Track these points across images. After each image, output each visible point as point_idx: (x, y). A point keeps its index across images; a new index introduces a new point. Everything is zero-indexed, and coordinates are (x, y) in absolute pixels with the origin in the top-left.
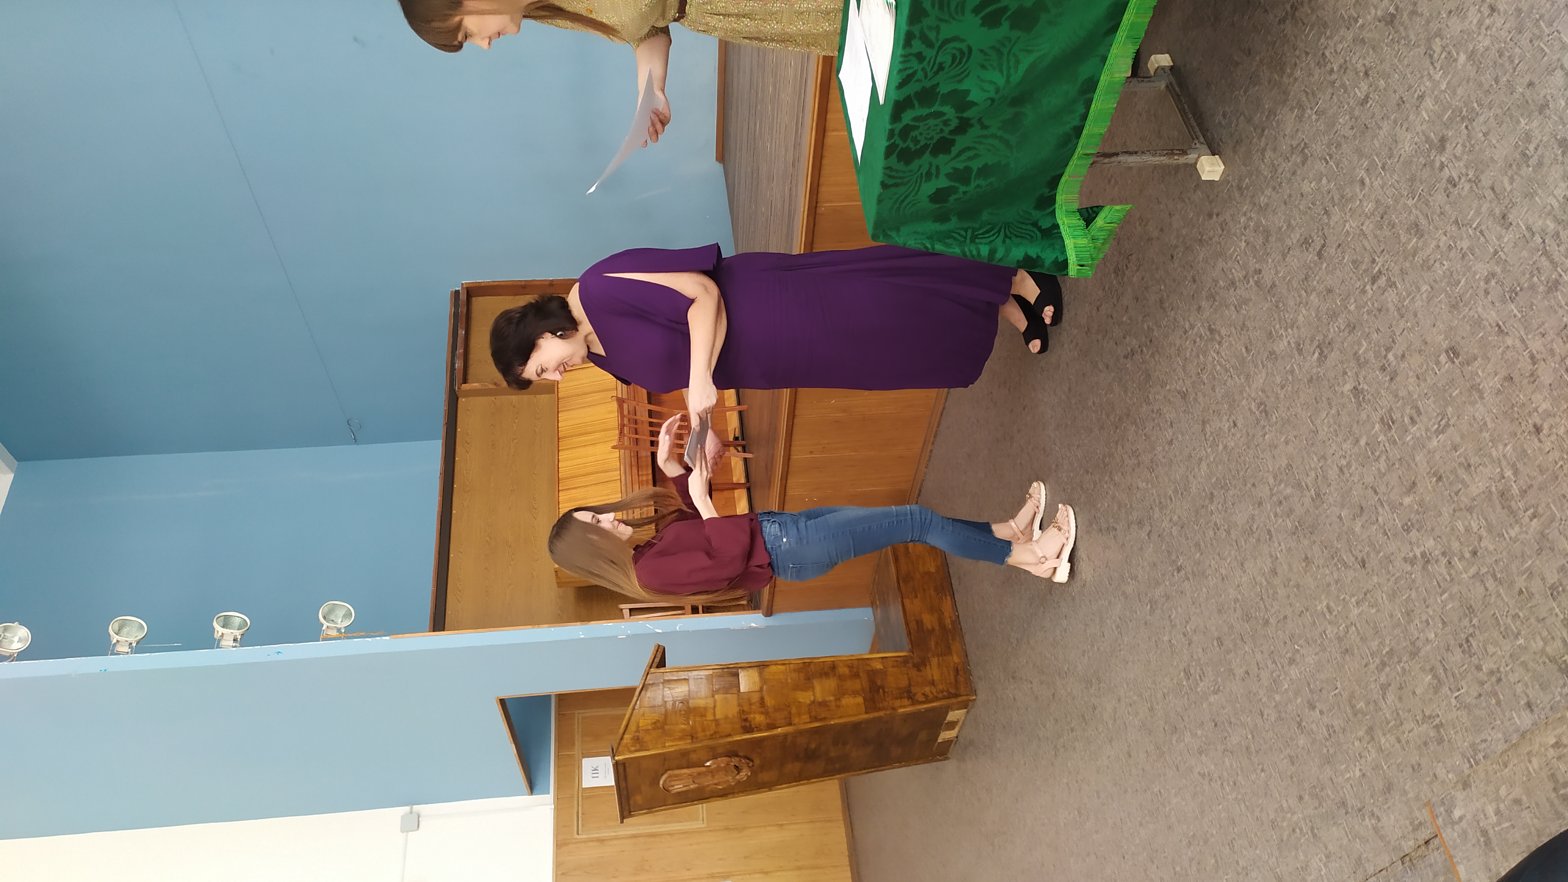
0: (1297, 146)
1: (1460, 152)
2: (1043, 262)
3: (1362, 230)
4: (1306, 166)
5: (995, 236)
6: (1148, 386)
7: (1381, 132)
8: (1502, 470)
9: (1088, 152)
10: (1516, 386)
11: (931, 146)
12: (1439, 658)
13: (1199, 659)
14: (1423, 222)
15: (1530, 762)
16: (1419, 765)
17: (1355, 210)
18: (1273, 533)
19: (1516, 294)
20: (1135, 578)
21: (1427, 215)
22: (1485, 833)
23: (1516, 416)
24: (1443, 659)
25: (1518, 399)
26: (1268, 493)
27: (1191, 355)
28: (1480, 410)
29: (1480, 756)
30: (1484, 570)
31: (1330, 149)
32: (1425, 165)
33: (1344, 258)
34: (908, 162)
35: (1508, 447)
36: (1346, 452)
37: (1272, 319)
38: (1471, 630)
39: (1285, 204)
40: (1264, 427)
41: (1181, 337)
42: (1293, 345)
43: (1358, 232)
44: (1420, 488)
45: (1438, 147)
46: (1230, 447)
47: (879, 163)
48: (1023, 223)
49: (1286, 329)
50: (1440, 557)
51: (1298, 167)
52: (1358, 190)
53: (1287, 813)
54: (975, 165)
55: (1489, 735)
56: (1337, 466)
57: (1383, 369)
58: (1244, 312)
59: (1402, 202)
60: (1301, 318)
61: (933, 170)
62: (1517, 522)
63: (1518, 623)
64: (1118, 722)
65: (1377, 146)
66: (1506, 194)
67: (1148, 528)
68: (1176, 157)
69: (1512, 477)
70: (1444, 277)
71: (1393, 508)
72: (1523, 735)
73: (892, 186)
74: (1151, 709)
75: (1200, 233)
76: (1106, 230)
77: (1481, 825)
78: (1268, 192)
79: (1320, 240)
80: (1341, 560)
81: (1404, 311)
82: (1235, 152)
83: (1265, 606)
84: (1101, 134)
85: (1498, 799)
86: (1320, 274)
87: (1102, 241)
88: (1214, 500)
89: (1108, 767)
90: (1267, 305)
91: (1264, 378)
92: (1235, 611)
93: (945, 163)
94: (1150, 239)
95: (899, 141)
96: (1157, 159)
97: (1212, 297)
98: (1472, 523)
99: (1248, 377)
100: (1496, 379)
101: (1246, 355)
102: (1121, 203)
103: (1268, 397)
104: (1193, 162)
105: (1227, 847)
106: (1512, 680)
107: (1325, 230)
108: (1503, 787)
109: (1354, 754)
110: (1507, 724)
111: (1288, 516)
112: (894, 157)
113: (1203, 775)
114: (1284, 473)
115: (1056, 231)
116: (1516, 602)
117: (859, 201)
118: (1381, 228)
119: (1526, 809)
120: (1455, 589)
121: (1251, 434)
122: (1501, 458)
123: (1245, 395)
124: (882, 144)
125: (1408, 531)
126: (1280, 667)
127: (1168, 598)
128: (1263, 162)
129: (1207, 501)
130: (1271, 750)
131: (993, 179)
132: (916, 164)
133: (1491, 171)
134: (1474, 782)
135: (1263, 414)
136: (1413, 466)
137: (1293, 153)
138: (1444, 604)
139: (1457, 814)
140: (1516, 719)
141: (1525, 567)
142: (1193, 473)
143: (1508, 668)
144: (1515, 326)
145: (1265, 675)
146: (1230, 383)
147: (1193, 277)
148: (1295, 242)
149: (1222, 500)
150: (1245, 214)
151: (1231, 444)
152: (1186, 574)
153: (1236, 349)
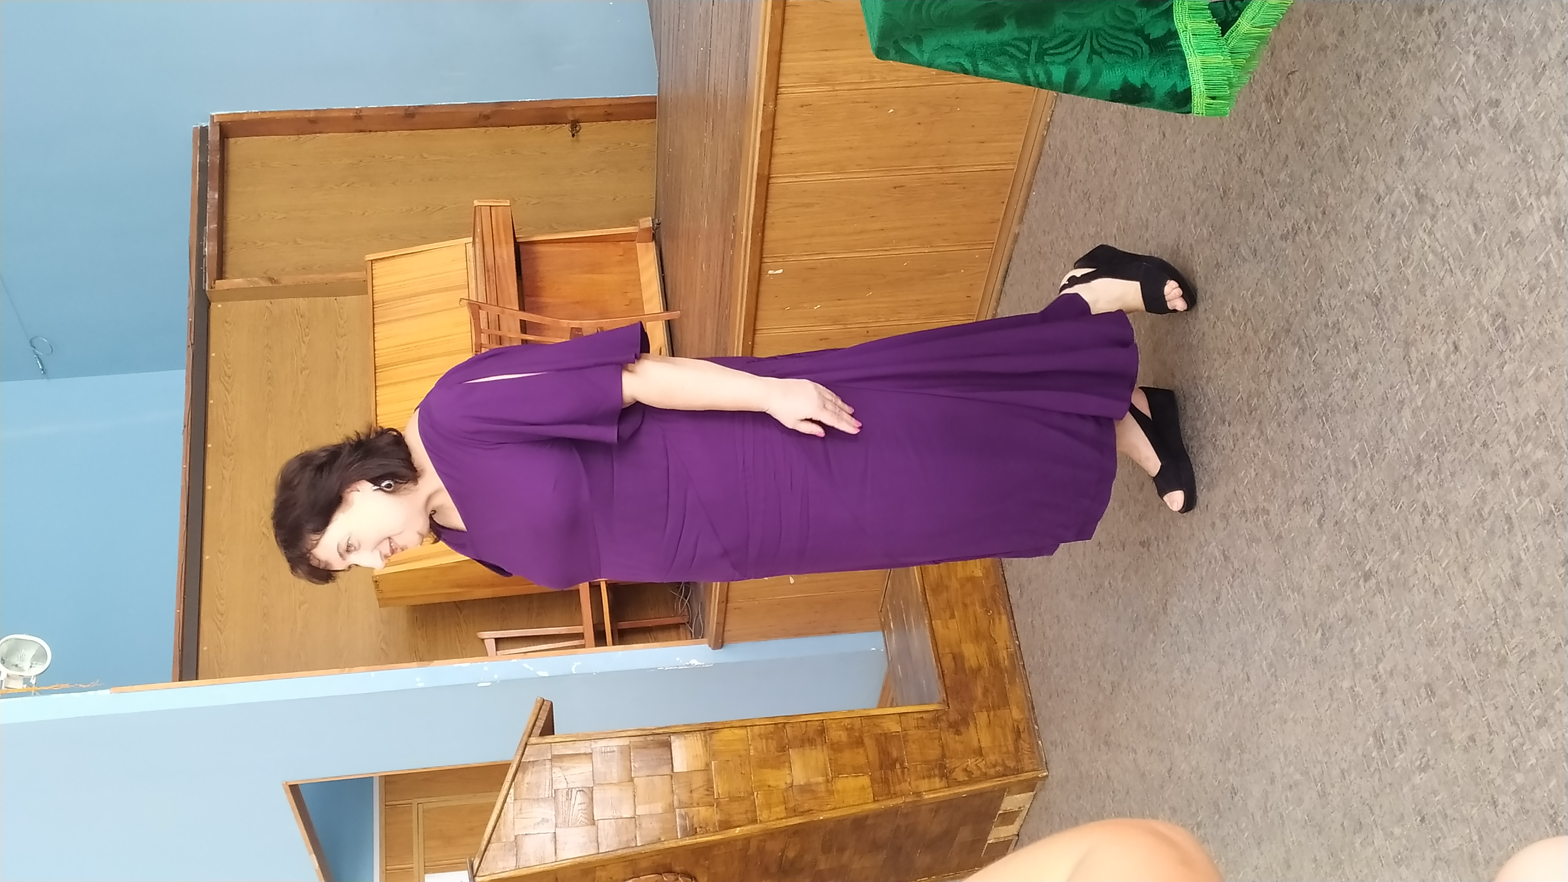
26: (1508, 458)
42: (1550, 222)
46: (1448, 385)
58: (1471, 167)
64: (1270, 815)
74: (1323, 795)
88: (1424, 468)
92: (1454, 643)
99: (1477, 273)
101: (1474, 237)
103: (1508, 305)
121: (1481, 364)
145: (1499, 743)
146: (1449, 281)
147: (1391, 111)
148: (1553, 54)
149: (1434, 468)
150: (1475, 11)
151: (1450, 379)
152: (1378, 583)
153: (1459, 227)
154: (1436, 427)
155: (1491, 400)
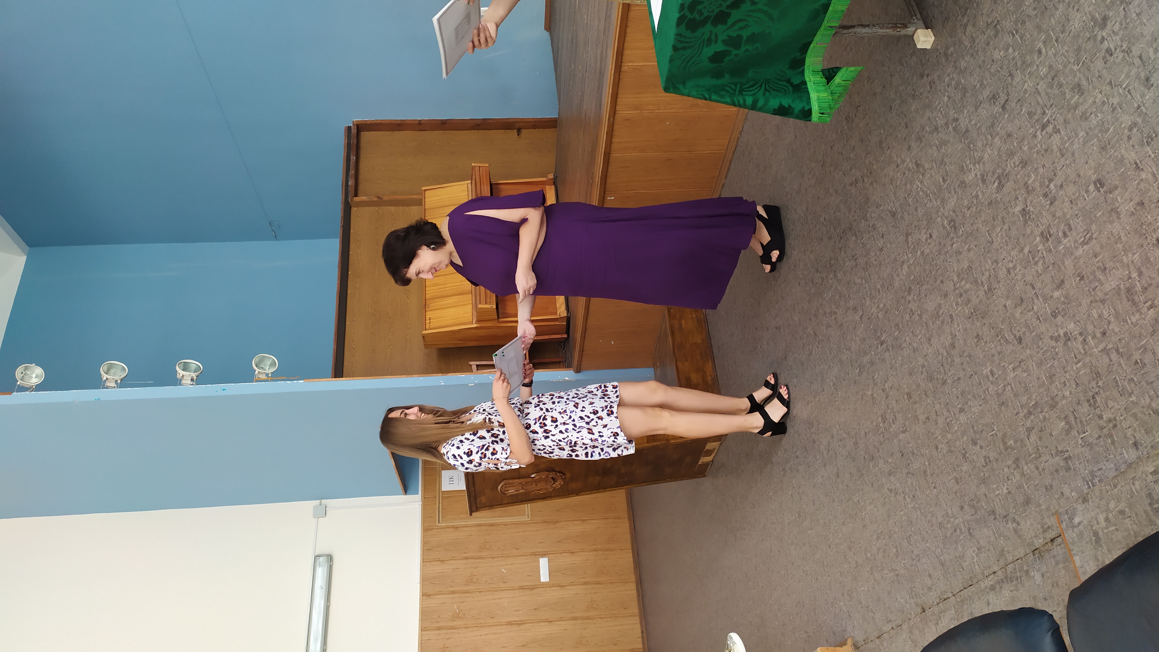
0: (991, 23)
1: (1118, 28)
2: (793, 110)
3: (1037, 89)
4: (997, 39)
5: (758, 90)
6: (866, 207)
7: (1057, 13)
8: (1130, 272)
9: (832, 25)
10: (1146, 209)
11: (712, 17)
12: (1072, 410)
13: (893, 408)
14: (1084, 83)
15: (1134, 484)
16: (1051, 486)
17: (1033, 74)
18: (954, 317)
19: (1152, 140)
20: (849, 349)
21: (1088, 78)
22: (1096, 534)
23: (1144, 231)
24: (1074, 410)
25: (1146, 220)
26: (953, 288)
27: (900, 184)
28: (1116, 228)
29: (1096, 480)
30: (1110, 346)
31: (1016, 25)
32: (1089, 38)
33: (1021, 110)
34: (694, 31)
35: (1136, 256)
36: (1013, 258)
37: (964, 156)
38: (1097, 390)
39: (980, 67)
40: (953, 238)
41: (894, 170)
42: (979, 177)
43: (1034, 90)
44: (1067, 285)
45: (1101, 25)
46: (926, 253)
47: (672, 31)
48: (779, 80)
49: (974, 165)
50: (1078, 336)
51: (992, 39)
52: (1036, 58)
53: (951, 518)
54: (745, 33)
55: (1105, 465)
56: (1006, 268)
57: (1045, 195)
58: (943, 150)
59: (1069, 68)
60: (986, 156)
61: (713, 37)
62: (1138, 311)
63: (1133, 385)
64: (830, 452)
65: (1053, 23)
66: (1151, 62)
67: (860, 313)
68: (898, 30)
69: (1137, 278)
70: (1098, 126)
71: (1045, 299)
72: (1130, 465)
73: (681, 49)
74: (856, 443)
75: (913, 90)
76: (842, 86)
77: (1094, 528)
78: (967, 58)
79: (1005, 96)
80: (1003, 337)
81: (1064, 151)
82: (943, 26)
83: (944, 370)
84: (843, 11)
85: (1108, 510)
86: (1003, 122)
87: (838, 95)
88: (912, 292)
89: (822, 484)
90: (960, 146)
91: (955, 201)
92: (922, 373)
93: (722, 32)
94: (875, 94)
95: (688, 14)
96: (884, 30)
97: (919, 139)
98: (1104, 312)
99: (943, 201)
100: (1131, 204)
101: (942, 184)
102: (854, 66)
103: (957, 216)
104: (911, 33)
105: (906, 541)
106: (1124, 426)
107: (1009, 88)
108: (1113, 501)
109: (1004, 476)
110: (1118, 457)
111: (967, 305)
112: (683, 26)
113: (891, 491)
114: (965, 273)
115: (803, 87)
116: (1132, 370)
117: (654, 62)
118: (1051, 87)
119: (1128, 518)
120: (1087, 360)
121: (942, 244)
122: (1130, 263)
123: (940, 214)
124: (675, 15)
125: (1055, 317)
126: (952, 414)
127: (872, 363)
128: (965, 34)
129: (906, 293)
130: (942, 473)
131: (757, 45)
132: (700, 31)
133: (1140, 44)
134: (1091, 498)
135: (953, 229)
136: (1063, 268)
137: (987, 28)
138: (1079, 370)
139: (1077, 520)
140: (1125, 454)
141: (1141, 344)
142: (897, 272)
143: (1122, 418)
144: (1149, 164)
145: (941, 420)
146: (929, 205)
147: (906, 124)
148: (985, 97)
149: (917, 293)
150: (949, 75)
151: (927, 251)
152: (887, 346)
153: (935, 179)
154: (919, 273)
155: (946, 261)
